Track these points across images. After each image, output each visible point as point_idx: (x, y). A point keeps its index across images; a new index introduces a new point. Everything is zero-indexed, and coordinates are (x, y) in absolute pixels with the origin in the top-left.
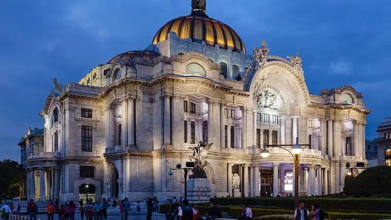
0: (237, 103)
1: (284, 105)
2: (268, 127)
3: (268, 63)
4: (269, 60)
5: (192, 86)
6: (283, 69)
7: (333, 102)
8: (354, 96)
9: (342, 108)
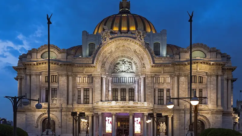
0: (85, 73)
1: (137, 68)
2: (125, 86)
3: (110, 41)
4: (111, 39)
5: (44, 66)
6: (128, 42)
7: (179, 60)
8: (206, 52)
9: (186, 64)
